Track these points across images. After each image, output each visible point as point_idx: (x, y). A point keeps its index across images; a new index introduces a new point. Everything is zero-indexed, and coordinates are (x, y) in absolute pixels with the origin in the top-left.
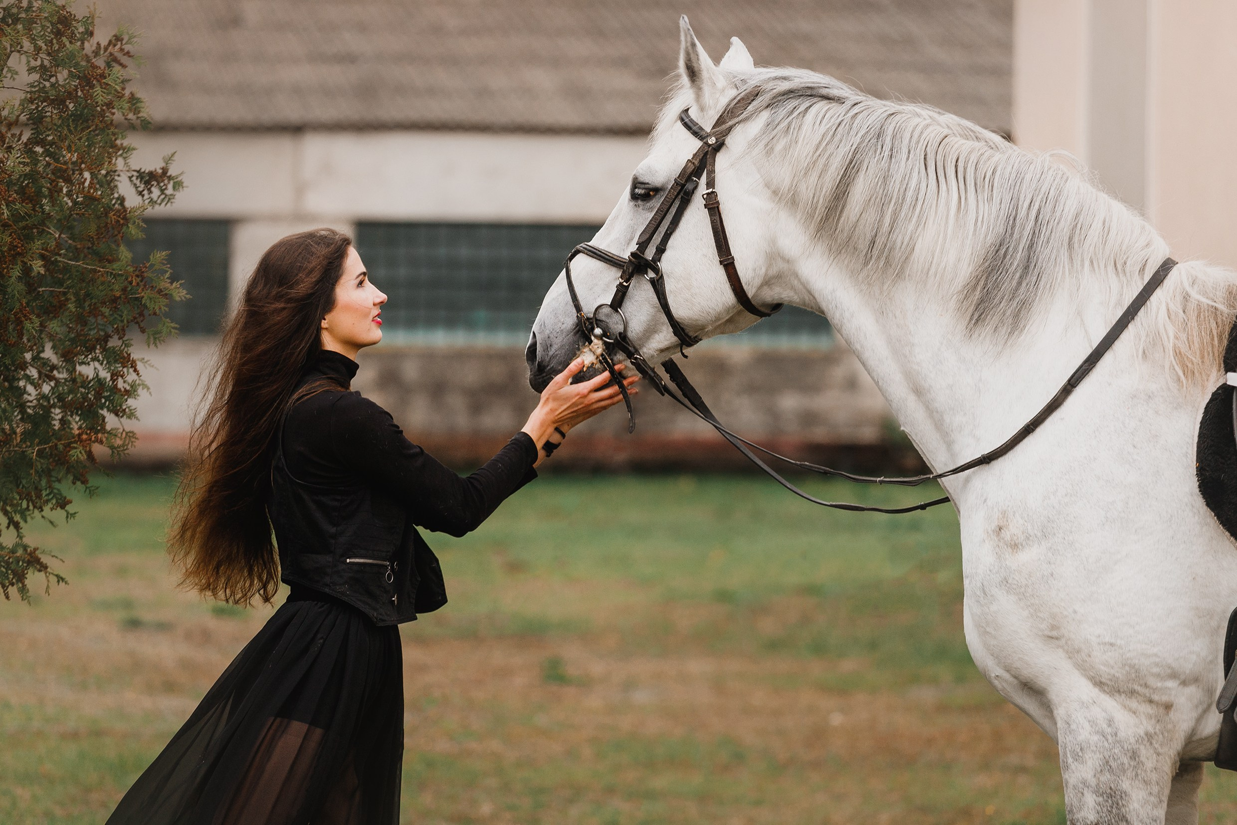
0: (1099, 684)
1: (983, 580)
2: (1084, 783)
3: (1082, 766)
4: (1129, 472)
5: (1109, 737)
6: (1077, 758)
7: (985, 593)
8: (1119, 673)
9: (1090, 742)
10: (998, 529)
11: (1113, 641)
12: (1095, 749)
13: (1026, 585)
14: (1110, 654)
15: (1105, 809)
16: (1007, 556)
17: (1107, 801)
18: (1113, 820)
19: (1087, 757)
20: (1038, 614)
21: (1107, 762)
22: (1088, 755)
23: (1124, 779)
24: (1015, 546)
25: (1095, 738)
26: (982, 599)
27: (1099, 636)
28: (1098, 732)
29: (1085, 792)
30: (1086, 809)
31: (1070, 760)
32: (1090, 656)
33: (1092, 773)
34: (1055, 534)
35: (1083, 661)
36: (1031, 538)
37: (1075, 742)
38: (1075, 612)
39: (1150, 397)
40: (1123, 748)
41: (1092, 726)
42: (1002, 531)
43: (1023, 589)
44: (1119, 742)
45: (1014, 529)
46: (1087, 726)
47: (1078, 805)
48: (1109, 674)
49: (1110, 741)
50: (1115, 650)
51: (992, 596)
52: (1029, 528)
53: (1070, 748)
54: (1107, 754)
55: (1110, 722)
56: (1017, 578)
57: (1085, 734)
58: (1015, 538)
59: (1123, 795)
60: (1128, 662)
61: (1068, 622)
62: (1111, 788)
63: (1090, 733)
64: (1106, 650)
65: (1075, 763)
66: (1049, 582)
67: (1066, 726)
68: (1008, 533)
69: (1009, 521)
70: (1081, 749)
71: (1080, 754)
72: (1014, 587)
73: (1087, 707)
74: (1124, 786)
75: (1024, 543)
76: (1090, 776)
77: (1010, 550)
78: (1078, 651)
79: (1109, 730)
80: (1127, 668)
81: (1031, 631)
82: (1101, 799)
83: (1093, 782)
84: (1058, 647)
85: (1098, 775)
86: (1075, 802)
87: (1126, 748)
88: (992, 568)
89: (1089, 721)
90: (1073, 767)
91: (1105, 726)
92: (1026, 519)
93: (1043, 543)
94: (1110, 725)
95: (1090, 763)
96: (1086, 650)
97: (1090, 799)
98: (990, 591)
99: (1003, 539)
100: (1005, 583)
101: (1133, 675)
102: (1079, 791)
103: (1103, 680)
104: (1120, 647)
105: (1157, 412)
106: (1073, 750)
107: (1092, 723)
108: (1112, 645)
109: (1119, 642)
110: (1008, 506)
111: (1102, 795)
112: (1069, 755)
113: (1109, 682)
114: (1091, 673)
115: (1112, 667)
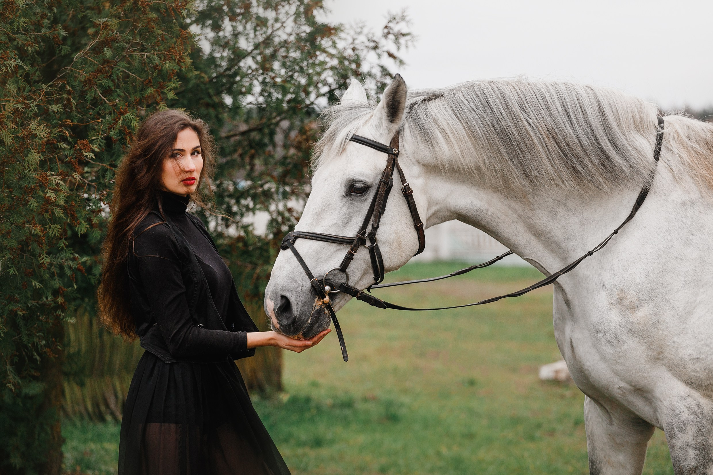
0: (690, 383)
1: (615, 332)
2: (687, 444)
3: (685, 435)
4: (693, 251)
5: (699, 415)
6: (681, 430)
7: (618, 340)
8: (702, 375)
9: (689, 419)
10: (619, 300)
11: (698, 356)
12: (692, 423)
13: (644, 331)
14: (697, 364)
15: (701, 458)
16: (629, 315)
17: (702, 453)
18: (706, 463)
19: (688, 429)
20: (652, 347)
21: (700, 430)
22: (688, 428)
23: (710, 437)
24: (633, 308)
25: (692, 417)
26: (616, 344)
27: (690, 355)
28: (693, 413)
29: (688, 450)
30: (689, 460)
31: (677, 432)
32: (685, 368)
33: (692, 438)
34: (657, 297)
35: (680, 371)
36: (642, 302)
37: (679, 421)
38: (674, 342)
39: (693, 203)
40: (707, 420)
41: (689, 410)
42: (623, 301)
43: (641, 334)
44: (705, 416)
45: (631, 297)
46: (686, 410)
47: (684, 457)
48: (696, 377)
49: (700, 417)
50: (700, 362)
51: (623, 341)
52: (640, 296)
53: (676, 425)
54: (699, 425)
55: (699, 405)
56: (637, 328)
57: (686, 415)
58: (632, 304)
59: (710, 447)
60: (708, 367)
61: (670, 349)
62: (703, 445)
63: (689, 415)
64: (694, 362)
65: (681, 434)
66: (657, 326)
67: (672, 412)
68: (627, 302)
69: (626, 294)
70: (684, 425)
71: (684, 428)
72: (636, 333)
73: (685, 399)
74: (710, 442)
75: (639, 306)
76: (690, 440)
77: (630, 311)
78: (678, 366)
79: (699, 411)
80: (707, 371)
81: (647, 358)
82: (698, 452)
83: (693, 443)
84: (662, 364)
85: (695, 439)
86: (681, 456)
87: (708, 419)
88: (621, 324)
89: (687, 408)
90: (679, 436)
91: (696, 409)
92: (637, 291)
93: (650, 303)
94: (698, 408)
95: (690, 432)
96: (682, 365)
97: (692, 453)
98: (621, 338)
99: (624, 305)
100: (630, 331)
101: (710, 375)
102: (684, 449)
103: (693, 381)
104: (703, 359)
105: (700, 212)
106: (678, 426)
107: (689, 408)
108: (697, 359)
109: (702, 356)
110: (624, 285)
111: (699, 450)
112: (675, 429)
113: (697, 382)
114: (685, 378)
115: (698, 372)
